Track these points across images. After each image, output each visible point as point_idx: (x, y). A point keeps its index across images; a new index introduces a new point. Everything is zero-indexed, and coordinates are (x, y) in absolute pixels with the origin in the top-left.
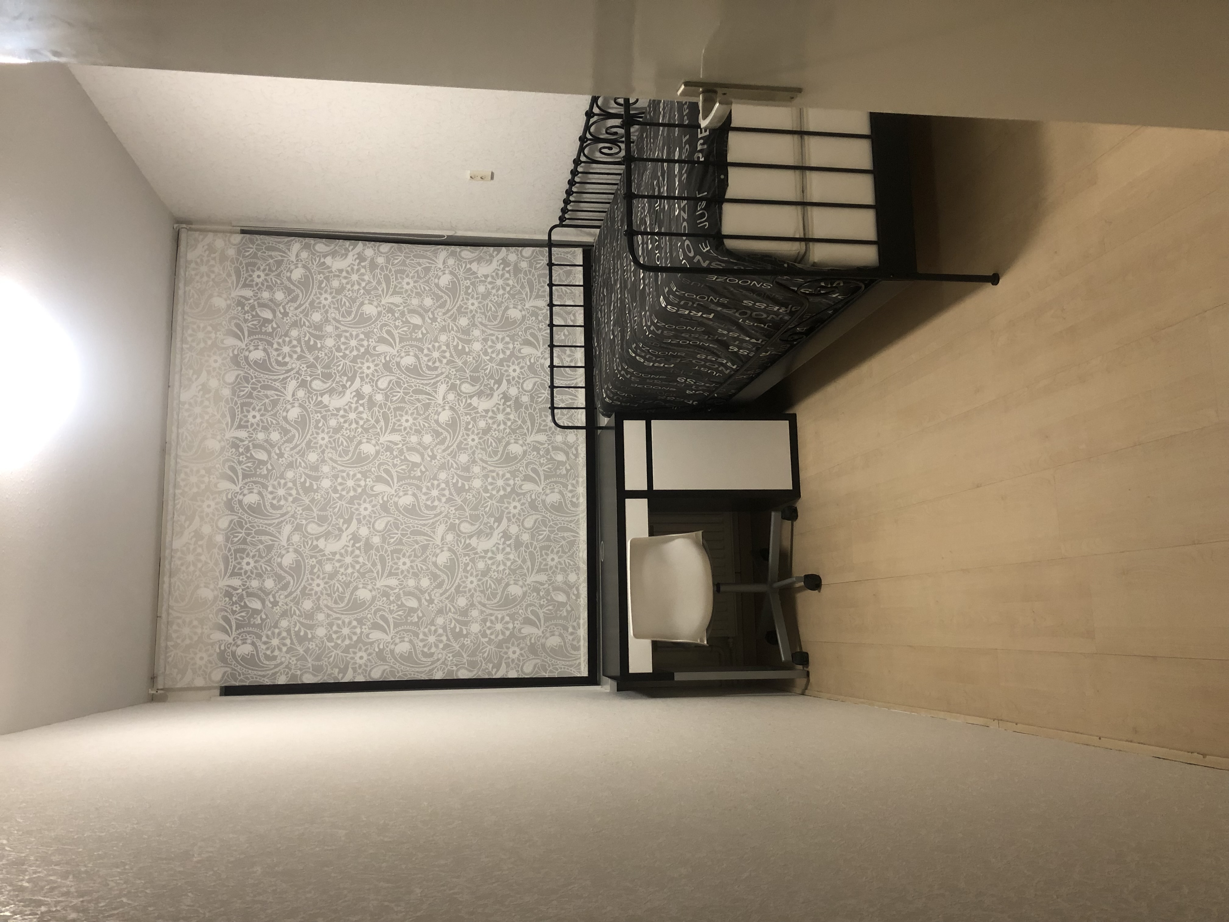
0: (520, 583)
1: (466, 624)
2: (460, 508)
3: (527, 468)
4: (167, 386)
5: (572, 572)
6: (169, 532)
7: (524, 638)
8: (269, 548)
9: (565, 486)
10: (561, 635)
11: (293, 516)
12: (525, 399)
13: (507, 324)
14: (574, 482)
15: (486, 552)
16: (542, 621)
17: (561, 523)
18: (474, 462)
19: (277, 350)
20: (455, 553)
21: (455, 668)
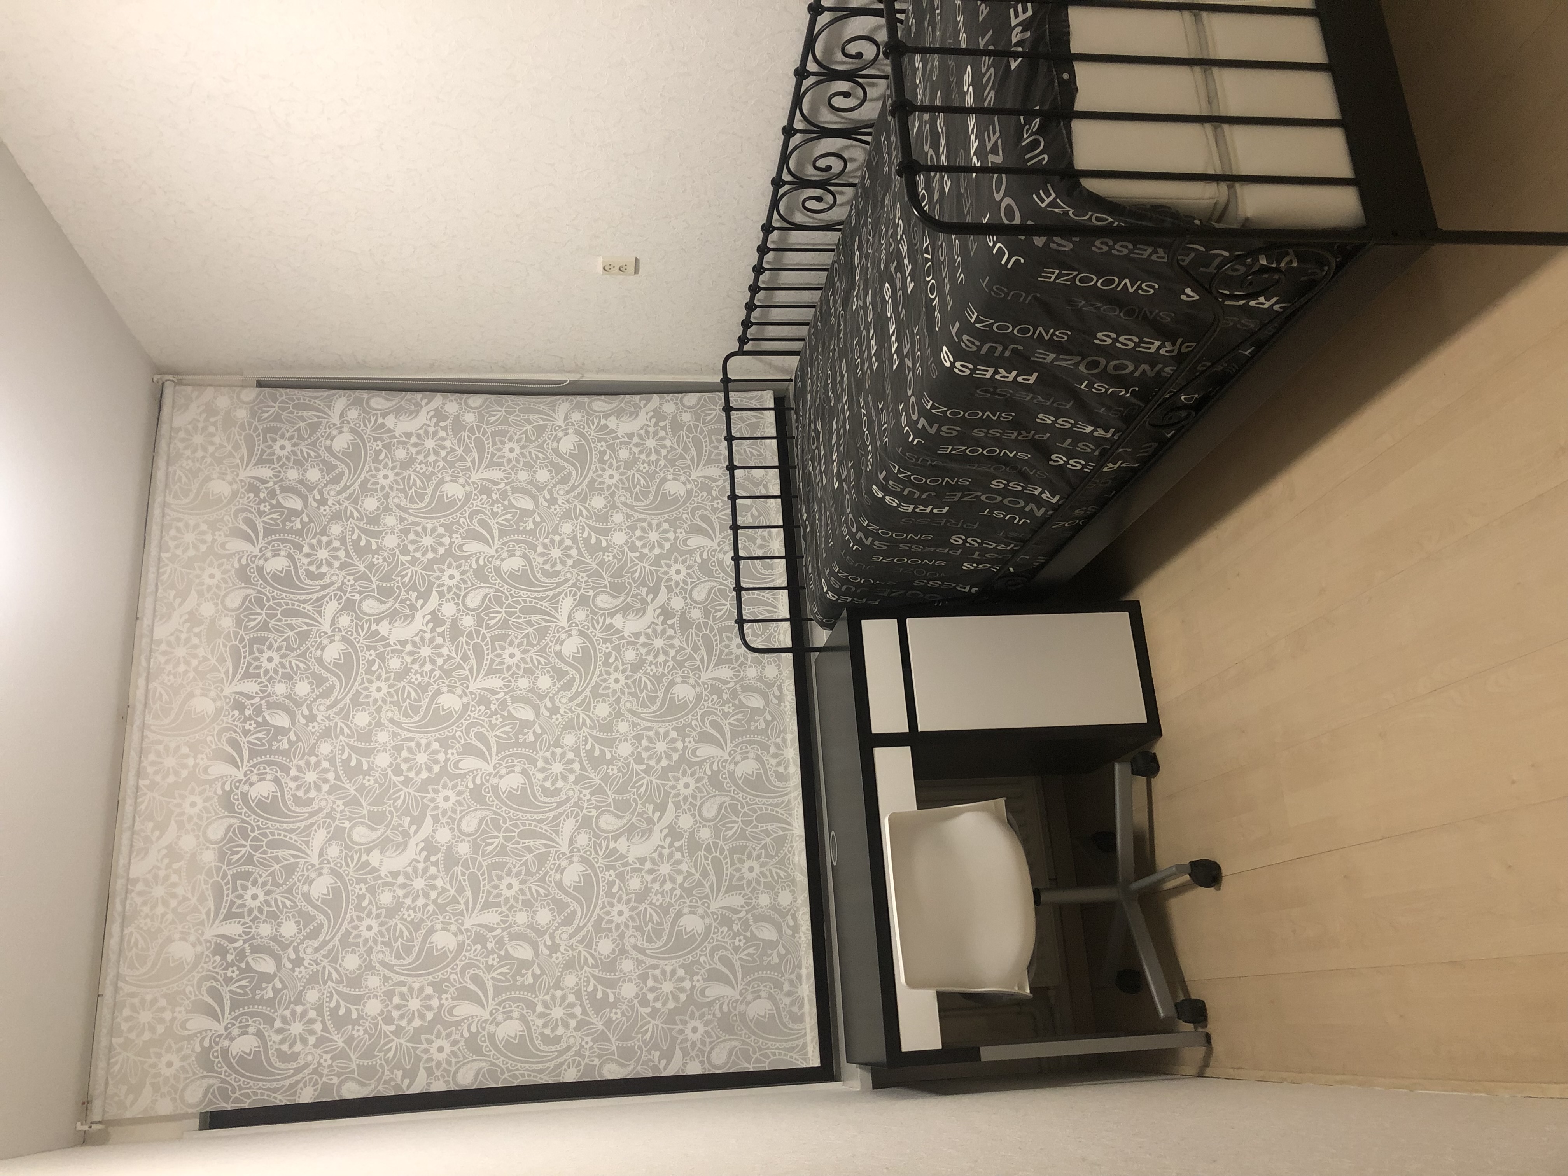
0: (700, 911)
1: (611, 984)
2: (600, 791)
3: (703, 721)
4: (133, 617)
5: (783, 888)
6: (125, 849)
7: (710, 1004)
8: (290, 870)
9: (766, 748)
10: (771, 997)
11: (329, 815)
12: (696, 614)
13: (665, 502)
14: (779, 740)
15: (642, 861)
16: (739, 976)
17: (761, 809)
18: (619, 715)
19: (308, 555)
20: (592, 867)
21: (597, 1062)
